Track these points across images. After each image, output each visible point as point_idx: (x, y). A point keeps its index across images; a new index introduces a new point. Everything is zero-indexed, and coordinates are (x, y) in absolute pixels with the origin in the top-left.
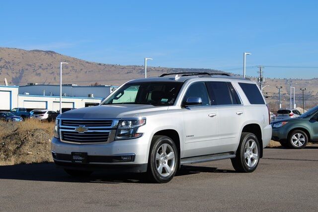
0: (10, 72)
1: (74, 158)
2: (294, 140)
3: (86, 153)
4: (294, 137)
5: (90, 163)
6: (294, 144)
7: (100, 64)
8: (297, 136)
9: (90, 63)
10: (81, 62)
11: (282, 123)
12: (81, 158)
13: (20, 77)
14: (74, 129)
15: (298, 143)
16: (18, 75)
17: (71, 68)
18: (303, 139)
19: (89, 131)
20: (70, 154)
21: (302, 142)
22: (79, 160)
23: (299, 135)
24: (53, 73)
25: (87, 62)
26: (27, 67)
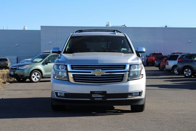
1: (93, 96)
2: (33, 77)
3: (106, 92)
4: (33, 75)
5: (107, 99)
6: (33, 79)
8: (35, 74)
11: (26, 66)
12: (101, 96)
14: (90, 72)
15: (35, 79)
18: (39, 76)
19: (105, 74)
20: (90, 93)
21: (38, 78)
22: (99, 97)
23: (36, 73)
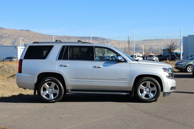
0: (10, 39)
4: (188, 68)
6: (188, 71)
7: (50, 35)
9: (45, 35)
10: (42, 35)
11: (184, 62)
13: (15, 41)
15: (190, 70)
16: (14, 40)
17: (37, 37)
18: (192, 69)
23: (190, 67)
24: (29, 39)
25: (44, 35)
26: (18, 37)
